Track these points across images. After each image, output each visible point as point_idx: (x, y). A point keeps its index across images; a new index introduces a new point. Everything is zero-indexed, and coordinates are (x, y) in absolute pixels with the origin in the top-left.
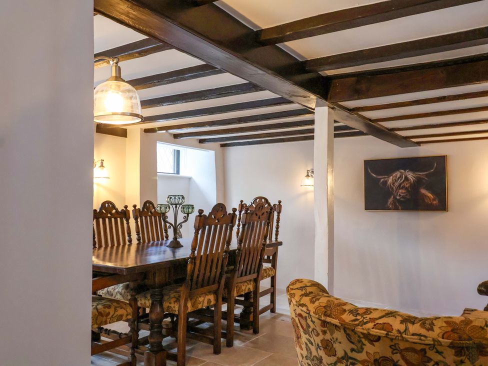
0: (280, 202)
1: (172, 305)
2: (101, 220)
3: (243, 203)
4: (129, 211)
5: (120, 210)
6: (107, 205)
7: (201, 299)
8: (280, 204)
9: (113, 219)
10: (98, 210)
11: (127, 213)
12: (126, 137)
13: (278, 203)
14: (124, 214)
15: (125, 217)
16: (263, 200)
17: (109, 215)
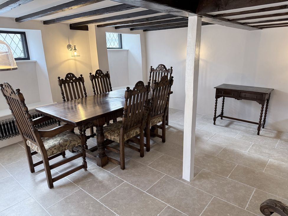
0: (172, 68)
1: (116, 138)
2: (66, 84)
3: (152, 68)
4: (83, 78)
5: (78, 77)
6: (69, 76)
7: (132, 133)
8: (171, 69)
9: (74, 83)
10: (64, 79)
11: (82, 79)
12: (88, 30)
13: (170, 68)
14: (81, 79)
15: (82, 81)
16: (163, 66)
17: (71, 81)
